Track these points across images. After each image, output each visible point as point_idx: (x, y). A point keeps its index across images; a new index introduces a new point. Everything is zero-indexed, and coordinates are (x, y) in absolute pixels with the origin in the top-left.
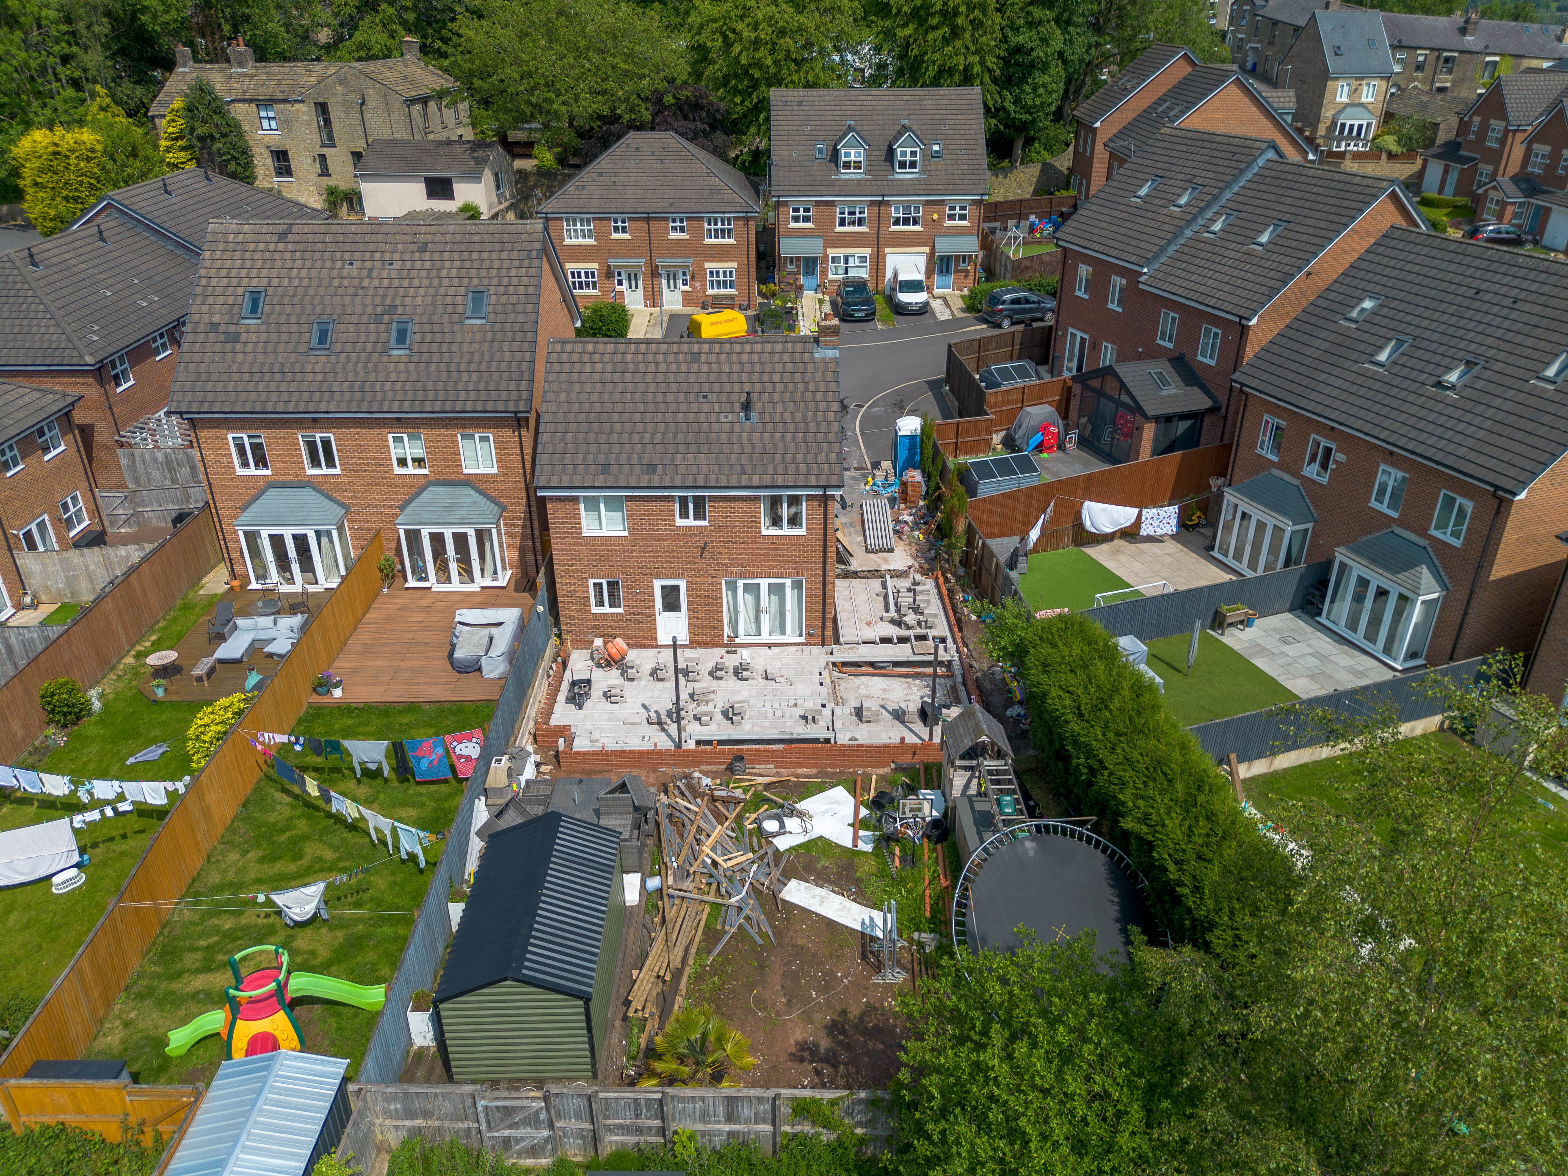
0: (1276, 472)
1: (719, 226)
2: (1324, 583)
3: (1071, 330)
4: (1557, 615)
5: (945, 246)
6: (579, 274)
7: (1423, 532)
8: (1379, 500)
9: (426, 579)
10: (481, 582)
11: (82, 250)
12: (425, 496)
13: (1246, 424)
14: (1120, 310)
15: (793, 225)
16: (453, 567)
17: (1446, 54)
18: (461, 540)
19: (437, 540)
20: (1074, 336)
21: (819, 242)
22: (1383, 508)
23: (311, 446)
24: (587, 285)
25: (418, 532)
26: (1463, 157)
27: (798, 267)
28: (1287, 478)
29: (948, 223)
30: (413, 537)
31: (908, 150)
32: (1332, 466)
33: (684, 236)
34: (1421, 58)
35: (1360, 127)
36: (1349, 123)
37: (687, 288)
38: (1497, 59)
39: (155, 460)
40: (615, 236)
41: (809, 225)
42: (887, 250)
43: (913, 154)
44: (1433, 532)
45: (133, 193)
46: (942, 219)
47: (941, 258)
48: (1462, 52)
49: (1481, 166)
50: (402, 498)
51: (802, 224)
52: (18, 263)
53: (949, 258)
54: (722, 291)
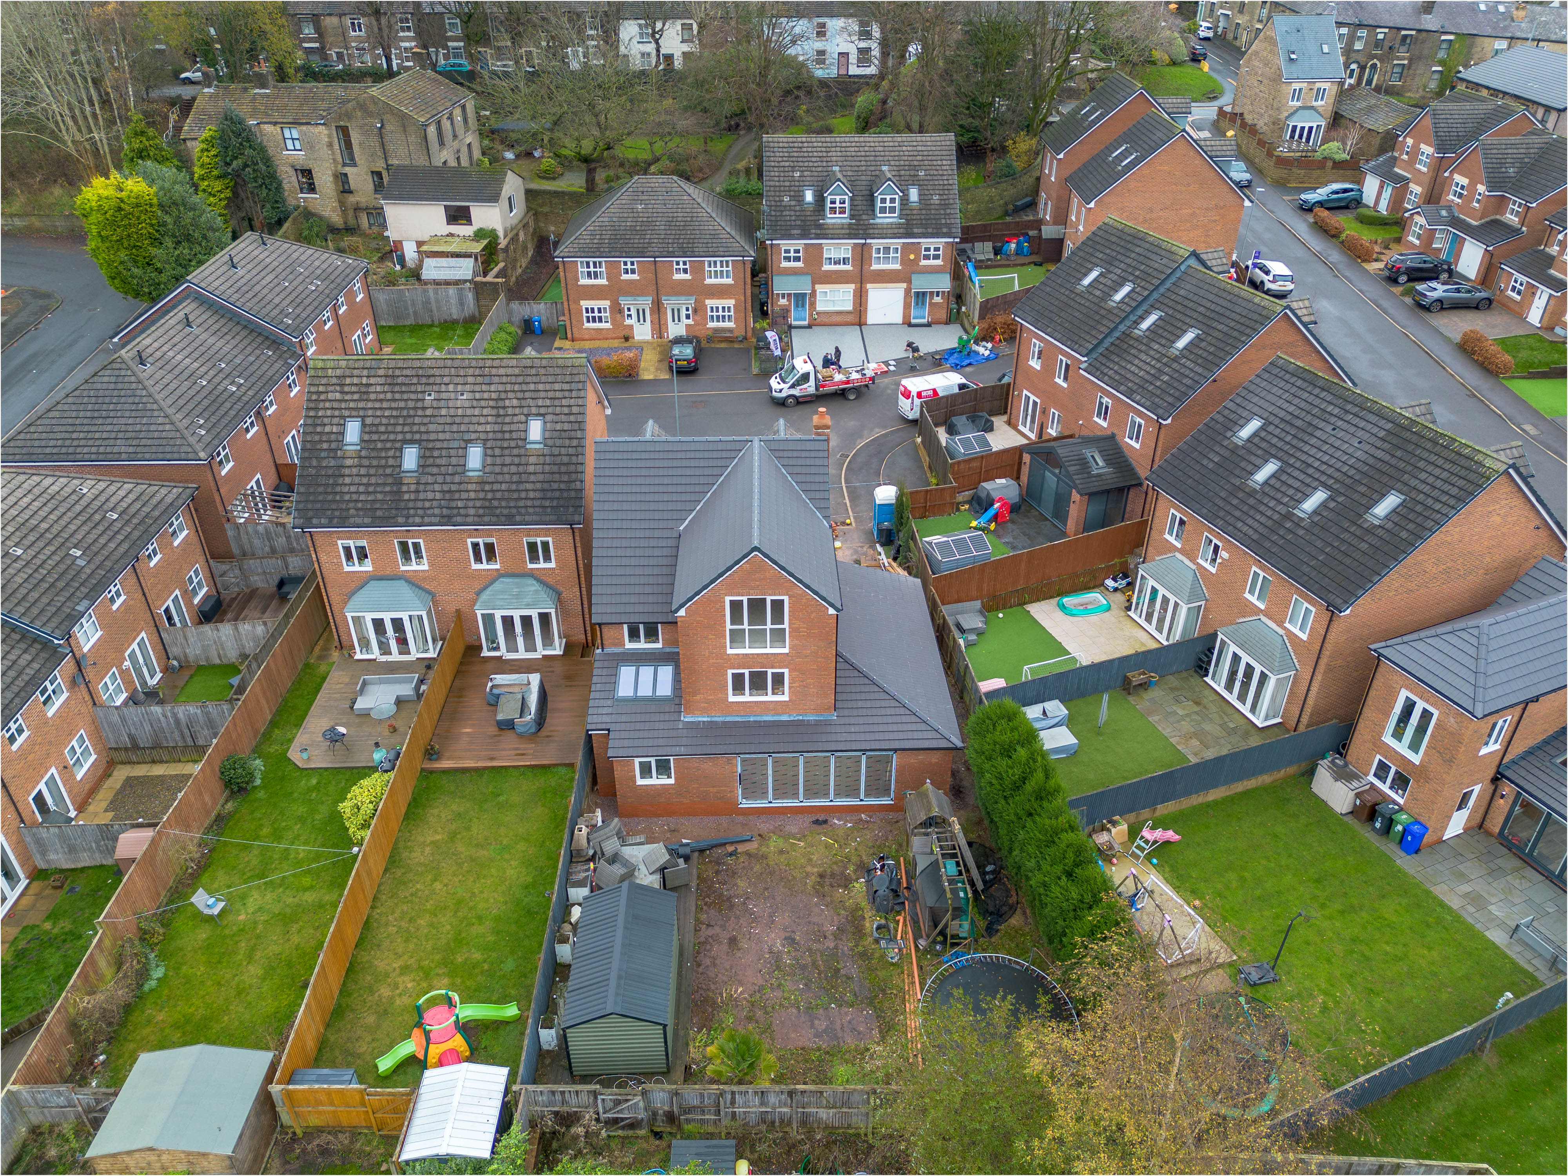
0: (1178, 555)
1: (719, 268)
2: (1211, 650)
3: (1025, 392)
4: (1369, 702)
5: (920, 283)
6: (593, 311)
7: (1281, 624)
8: (1252, 592)
9: (497, 649)
10: (541, 652)
11: (176, 340)
12: (497, 586)
13: (1157, 514)
14: (1065, 385)
15: (785, 264)
16: (520, 641)
17: (1403, 32)
18: (526, 621)
19: (508, 622)
20: (1028, 398)
21: (808, 279)
22: (1253, 599)
23: (404, 546)
24: (600, 319)
25: (492, 616)
26: (1397, 175)
27: (789, 300)
28: (1187, 562)
29: (924, 262)
30: (489, 620)
31: (888, 197)
32: (1219, 561)
33: (688, 277)
34: (1380, 36)
35: (1311, 128)
36: (1300, 125)
37: (690, 322)
38: (1452, 37)
39: (257, 532)
40: (625, 277)
41: (800, 264)
42: (869, 286)
43: (893, 201)
44: (1287, 625)
45: (207, 272)
46: (917, 259)
47: (917, 294)
48: (1419, 31)
49: (1412, 185)
50: (477, 586)
51: (792, 264)
52: (130, 363)
53: (924, 294)
54: (721, 324)
